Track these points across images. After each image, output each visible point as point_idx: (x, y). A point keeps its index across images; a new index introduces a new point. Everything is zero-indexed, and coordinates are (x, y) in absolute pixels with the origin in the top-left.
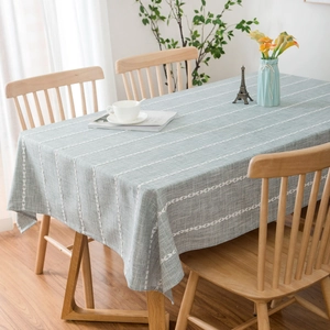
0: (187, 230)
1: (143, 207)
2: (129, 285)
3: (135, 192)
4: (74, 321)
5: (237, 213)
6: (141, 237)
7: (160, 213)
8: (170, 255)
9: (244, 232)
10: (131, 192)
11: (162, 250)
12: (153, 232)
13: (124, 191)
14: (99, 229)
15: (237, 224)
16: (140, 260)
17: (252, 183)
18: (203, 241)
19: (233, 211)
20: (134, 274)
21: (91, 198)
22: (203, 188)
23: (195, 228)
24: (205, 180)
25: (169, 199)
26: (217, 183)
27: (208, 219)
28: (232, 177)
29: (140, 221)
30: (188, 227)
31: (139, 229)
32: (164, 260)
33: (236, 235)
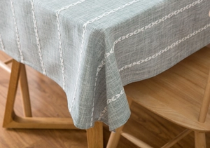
0: (130, 66)
1: (89, 47)
2: (75, 123)
3: (80, 31)
4: (15, 130)
5: (174, 44)
6: (87, 77)
7: (108, 54)
8: (118, 96)
9: (179, 60)
10: (76, 30)
11: (109, 90)
12: (98, 70)
13: (68, 28)
14: (39, 60)
15: (173, 54)
16: (87, 100)
17: (190, 13)
18: (144, 73)
19: (172, 42)
20: (80, 113)
21: (30, 31)
22: (148, 23)
23: (138, 63)
24: (150, 15)
25: (116, 38)
26: (160, 17)
27: (150, 53)
28: (174, 10)
29: (87, 62)
30: (131, 62)
31: (85, 70)
32: (111, 100)
33: (173, 64)
